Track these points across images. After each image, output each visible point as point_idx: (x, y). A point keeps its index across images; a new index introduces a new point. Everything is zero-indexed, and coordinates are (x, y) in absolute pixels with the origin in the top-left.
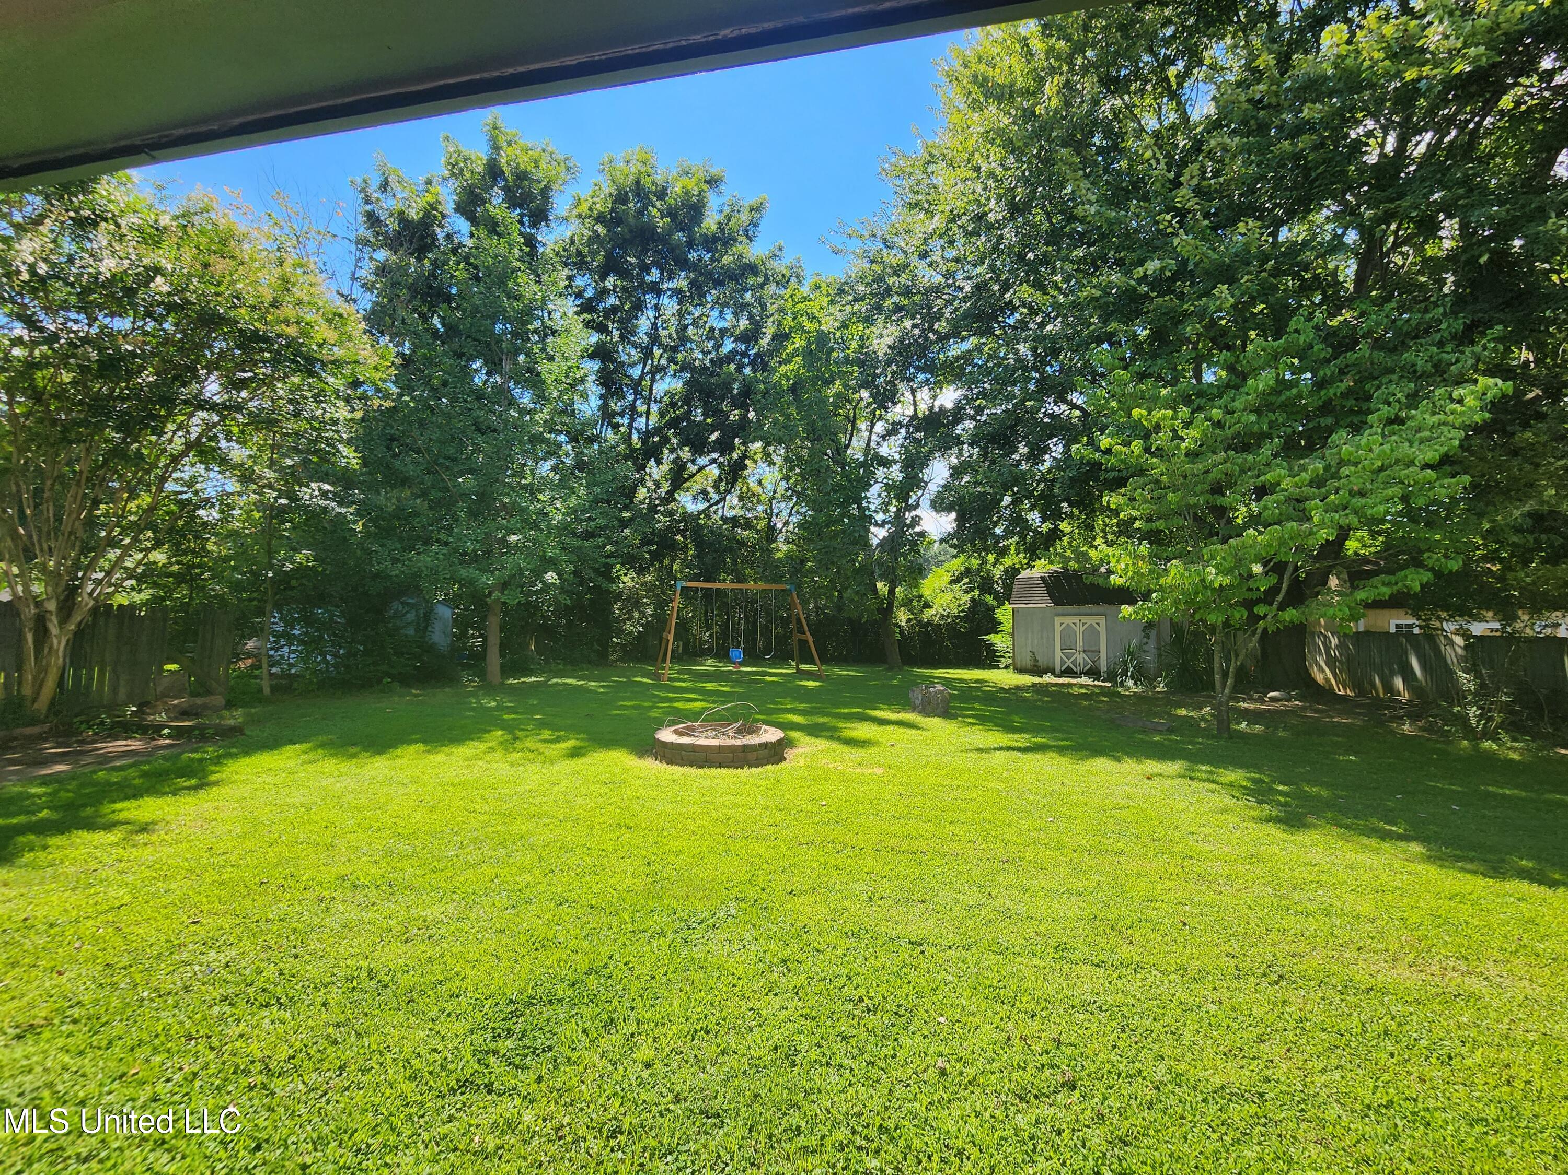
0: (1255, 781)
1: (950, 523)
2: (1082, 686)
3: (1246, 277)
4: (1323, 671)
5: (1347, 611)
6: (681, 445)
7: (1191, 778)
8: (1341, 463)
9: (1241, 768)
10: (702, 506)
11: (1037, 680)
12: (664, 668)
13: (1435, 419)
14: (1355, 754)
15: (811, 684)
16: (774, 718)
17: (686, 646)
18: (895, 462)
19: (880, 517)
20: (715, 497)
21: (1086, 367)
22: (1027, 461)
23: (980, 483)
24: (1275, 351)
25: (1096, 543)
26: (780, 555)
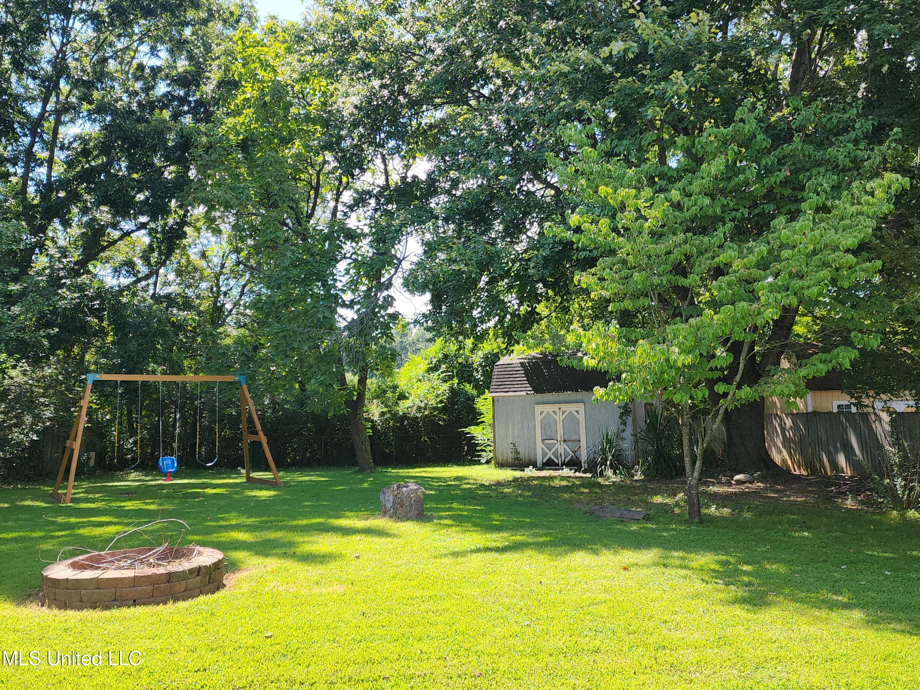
0: (723, 563)
1: (426, 304)
2: (563, 478)
3: (698, 66)
4: (780, 452)
5: (792, 387)
6: (98, 204)
7: (665, 566)
8: (782, 246)
9: (710, 551)
10: (125, 281)
11: (518, 474)
12: (66, 487)
13: (854, 209)
14: (809, 529)
15: (264, 494)
16: (215, 537)
17: (100, 458)
18: (365, 236)
19: (348, 297)
20: (143, 270)
21: (557, 143)
22: (503, 238)
23: (455, 261)
24: (725, 137)
25: (572, 327)
26: (228, 341)
